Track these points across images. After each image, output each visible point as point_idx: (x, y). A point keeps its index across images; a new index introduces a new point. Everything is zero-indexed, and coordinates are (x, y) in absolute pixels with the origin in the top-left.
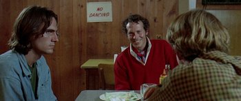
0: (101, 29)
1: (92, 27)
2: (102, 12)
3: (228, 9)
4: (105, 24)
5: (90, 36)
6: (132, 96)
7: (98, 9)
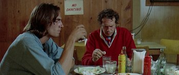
0: (75, 20)
1: (68, 18)
2: (76, 7)
3: (169, 5)
4: (78, 16)
5: (66, 25)
6: (98, 70)
7: (73, 5)
